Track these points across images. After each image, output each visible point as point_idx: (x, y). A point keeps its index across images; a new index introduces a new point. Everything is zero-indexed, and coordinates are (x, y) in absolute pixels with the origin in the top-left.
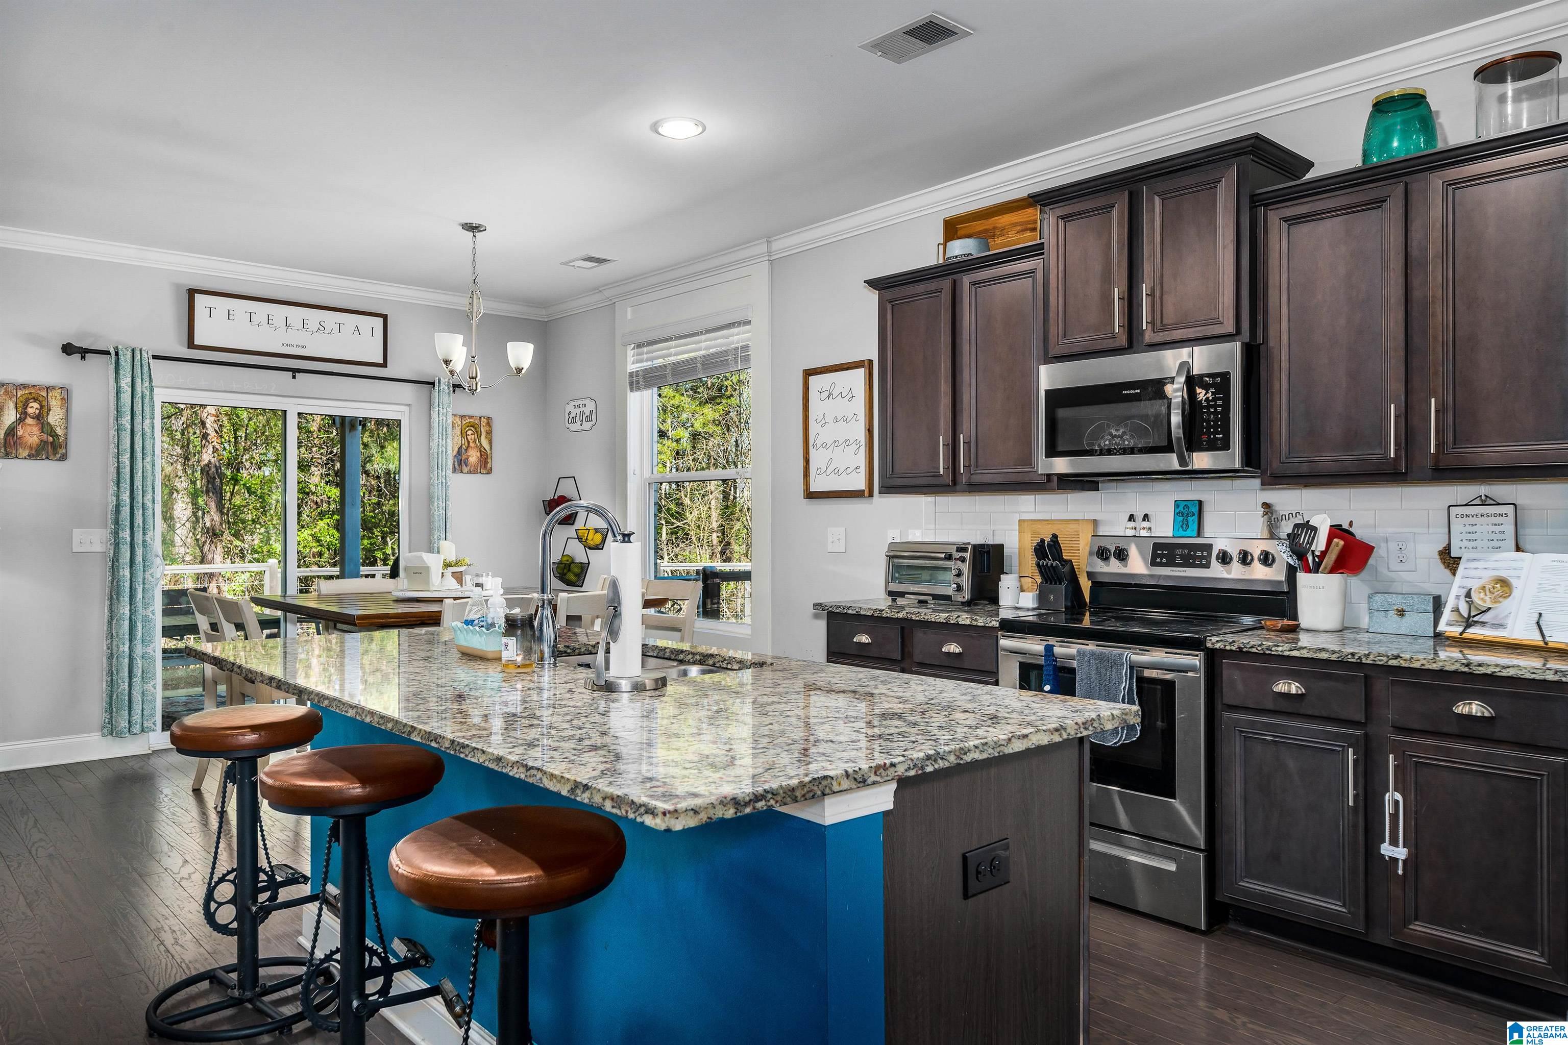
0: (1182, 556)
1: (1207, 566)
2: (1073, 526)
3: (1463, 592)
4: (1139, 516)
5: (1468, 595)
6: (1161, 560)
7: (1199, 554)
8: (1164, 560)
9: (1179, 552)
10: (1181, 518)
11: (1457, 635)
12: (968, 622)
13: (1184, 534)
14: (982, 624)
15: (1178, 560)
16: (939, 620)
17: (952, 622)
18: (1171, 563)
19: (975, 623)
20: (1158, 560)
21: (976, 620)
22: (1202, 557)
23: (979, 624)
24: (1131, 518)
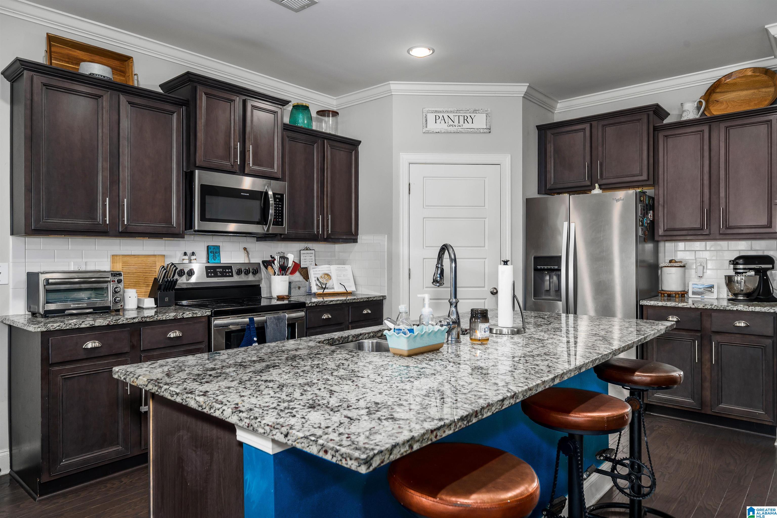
0: (220, 272)
1: (232, 276)
2: (152, 259)
3: (316, 279)
4: (189, 252)
5: (318, 280)
6: (211, 274)
7: (227, 270)
8: (212, 275)
9: (218, 270)
10: (212, 254)
11: (322, 293)
12: (190, 316)
13: (214, 262)
14: (200, 315)
15: (219, 274)
16: (169, 318)
17: (179, 317)
18: (216, 276)
19: (195, 315)
20: (210, 275)
21: (196, 313)
22: (229, 272)
23: (198, 315)
24: (185, 254)
